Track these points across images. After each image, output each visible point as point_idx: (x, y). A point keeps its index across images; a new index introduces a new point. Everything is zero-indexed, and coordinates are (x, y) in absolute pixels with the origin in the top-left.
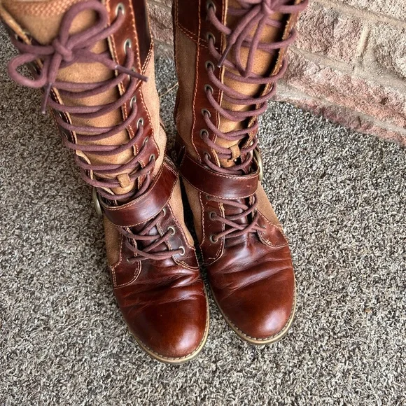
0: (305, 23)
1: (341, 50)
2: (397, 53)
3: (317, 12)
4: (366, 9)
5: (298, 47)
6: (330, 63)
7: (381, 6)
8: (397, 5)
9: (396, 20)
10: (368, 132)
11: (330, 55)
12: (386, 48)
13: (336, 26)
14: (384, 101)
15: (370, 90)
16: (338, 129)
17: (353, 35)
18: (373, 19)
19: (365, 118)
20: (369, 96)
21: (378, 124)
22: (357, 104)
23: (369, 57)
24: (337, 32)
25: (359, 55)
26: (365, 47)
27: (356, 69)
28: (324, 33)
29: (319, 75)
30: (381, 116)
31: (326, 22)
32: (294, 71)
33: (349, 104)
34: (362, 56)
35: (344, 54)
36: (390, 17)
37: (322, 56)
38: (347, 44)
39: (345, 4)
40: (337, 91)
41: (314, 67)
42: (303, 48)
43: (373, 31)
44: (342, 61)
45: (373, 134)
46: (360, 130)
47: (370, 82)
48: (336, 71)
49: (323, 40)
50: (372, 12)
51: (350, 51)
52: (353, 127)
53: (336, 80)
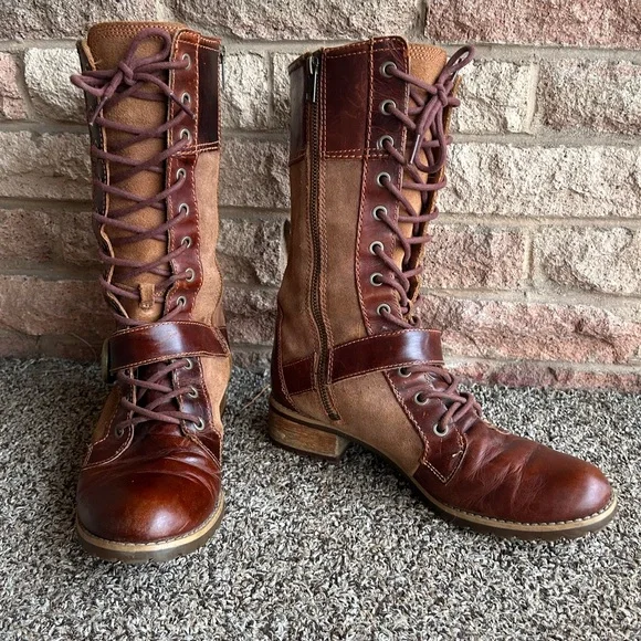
0: (449, 250)
1: (504, 273)
2: (575, 258)
3: (461, 235)
4: (521, 215)
5: (444, 286)
6: (492, 296)
7: (539, 206)
10: (569, 385)
11: (490, 284)
12: (559, 258)
13: (491, 242)
14: (579, 326)
15: (555, 316)
17: (515, 248)
18: (532, 225)
19: (561, 368)
20: (556, 325)
21: (579, 370)
22: (543, 345)
23: (539, 278)
24: (494, 249)
25: (526, 277)
26: (531, 265)
27: (528, 294)
28: (478, 254)
29: (483, 314)
30: (579, 356)
31: (477, 241)
32: (445, 319)
33: (532, 350)
34: (530, 277)
35: (508, 278)
36: (552, 218)
37: (479, 289)
38: (509, 263)
39: (494, 215)
40: (512, 332)
41: (473, 306)
42: (451, 285)
43: (537, 240)
44: (507, 288)
45: (578, 386)
46: (558, 386)
47: (552, 306)
48: (504, 303)
49: (478, 266)
50: (529, 217)
51: (515, 271)
52: (546, 385)
53: (507, 317)
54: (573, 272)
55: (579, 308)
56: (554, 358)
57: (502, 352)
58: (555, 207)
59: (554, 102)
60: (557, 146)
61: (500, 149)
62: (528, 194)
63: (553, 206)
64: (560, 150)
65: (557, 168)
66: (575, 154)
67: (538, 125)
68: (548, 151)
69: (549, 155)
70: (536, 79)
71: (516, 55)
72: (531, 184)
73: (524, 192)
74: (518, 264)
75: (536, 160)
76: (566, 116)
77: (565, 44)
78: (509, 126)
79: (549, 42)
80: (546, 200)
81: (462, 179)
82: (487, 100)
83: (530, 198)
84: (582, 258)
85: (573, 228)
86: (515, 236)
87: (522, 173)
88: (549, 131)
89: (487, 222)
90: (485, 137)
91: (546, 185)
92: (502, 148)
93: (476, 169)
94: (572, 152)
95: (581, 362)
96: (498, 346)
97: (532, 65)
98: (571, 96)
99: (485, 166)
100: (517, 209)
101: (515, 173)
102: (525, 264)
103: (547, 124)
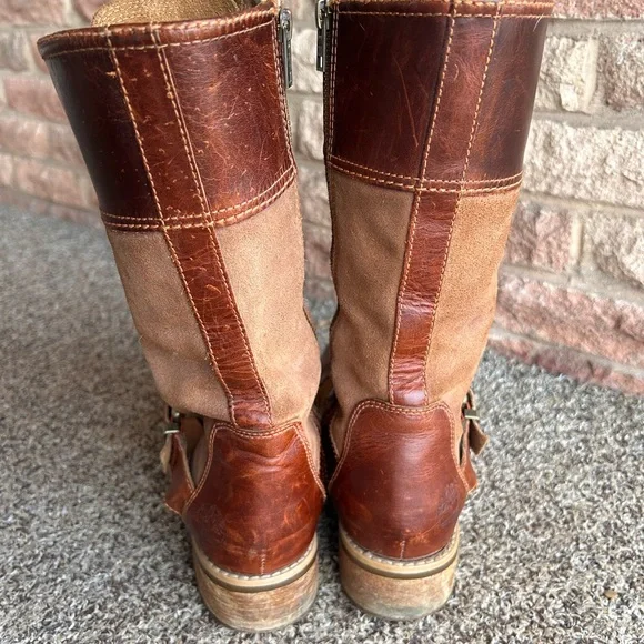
1: (549, 253)
2: (623, 250)
4: (573, 197)
6: (537, 275)
7: (590, 189)
8: (609, 186)
9: (613, 205)
10: (605, 382)
11: (536, 262)
12: (607, 247)
13: (539, 220)
14: (618, 323)
15: (595, 307)
16: (560, 378)
17: (562, 230)
18: (582, 209)
19: (600, 363)
20: (597, 318)
21: (618, 369)
22: (583, 336)
23: (588, 266)
24: (540, 227)
25: (575, 262)
26: (581, 252)
27: (573, 280)
28: (525, 231)
29: (524, 292)
30: (620, 355)
31: (526, 218)
33: (573, 339)
34: (579, 263)
35: (554, 259)
36: (604, 203)
37: (525, 267)
38: (555, 244)
39: (547, 194)
40: (550, 315)
41: (516, 281)
43: (588, 226)
44: (553, 270)
45: (614, 386)
46: (593, 380)
47: (594, 296)
48: (545, 284)
49: (525, 242)
50: (580, 200)
51: (560, 254)
52: (582, 377)
53: (548, 298)
54: (620, 265)
55: (619, 303)
56: (595, 352)
57: (542, 333)
58: (607, 193)
59: (612, 81)
60: (612, 127)
61: (556, 126)
62: (578, 176)
63: (606, 191)
64: (615, 132)
65: (610, 151)
66: (631, 138)
67: (598, 104)
68: (603, 132)
69: (603, 137)
70: (596, 55)
71: (576, 30)
72: (582, 166)
73: (574, 173)
74: (564, 246)
75: (590, 141)
76: (625, 96)
77: (627, 18)
78: (563, 103)
79: (610, 15)
80: (598, 183)
83: (581, 180)
84: (629, 251)
85: (624, 218)
86: (564, 218)
87: (573, 153)
88: (609, 112)
89: (540, 200)
90: (543, 115)
91: (597, 168)
93: (531, 146)
94: (628, 134)
95: (622, 362)
96: (539, 327)
97: (590, 40)
98: (632, 74)
99: (539, 144)
100: (568, 190)
101: (565, 152)
102: (574, 249)
103: (607, 103)
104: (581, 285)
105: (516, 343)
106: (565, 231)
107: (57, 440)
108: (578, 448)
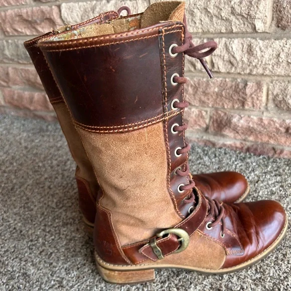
1: (253, 103)
2: (288, 97)
3: (234, 83)
4: (263, 75)
5: (226, 107)
6: (247, 113)
7: (271, 69)
8: (281, 67)
9: (283, 76)
10: (281, 156)
11: (246, 107)
12: (280, 96)
13: (247, 88)
14: (287, 130)
15: (276, 124)
16: (261, 157)
17: (258, 91)
18: (268, 79)
19: (278, 148)
20: (277, 129)
21: (287, 149)
22: (270, 137)
23: (271, 105)
24: (248, 91)
25: (264, 105)
26: (267, 99)
27: (264, 113)
28: (241, 93)
29: (242, 121)
30: (288, 143)
31: (240, 87)
32: (225, 122)
33: (265, 139)
34: (266, 105)
35: (255, 105)
36: (278, 76)
37: (242, 109)
38: (255, 97)
39: (250, 74)
40: (255, 130)
41: (238, 117)
42: (229, 107)
43: (270, 87)
44: (254, 110)
45: (286, 157)
46: (276, 156)
47: (275, 119)
48: (252, 117)
49: (240, 98)
50: (266, 75)
51: (258, 102)
52: (270, 155)
53: (253, 123)
54: (287, 104)
55: (288, 121)
56: (276, 143)
57: (251, 138)
59: (281, 15)
60: (282, 39)
61: (253, 41)
62: (266, 64)
63: (279, 70)
64: (283, 41)
65: (281, 50)
67: (274, 27)
68: (277, 42)
69: (277, 44)
70: (272, 3)
72: (268, 59)
73: (264, 63)
74: (260, 98)
75: (271, 46)
76: (288, 22)
78: (257, 29)
81: (234, 57)
82: (246, 16)
83: (267, 66)
86: (259, 85)
87: (263, 53)
88: (279, 31)
89: (246, 77)
90: (246, 35)
91: (275, 59)
92: (254, 40)
93: (240, 52)
95: (289, 146)
96: (250, 136)
99: (245, 50)
100: (260, 71)
101: (259, 53)
102: (264, 99)
103: (278, 27)
104: (269, 115)
105: (238, 144)
106: (260, 91)
107: (53, 237)
108: (280, 191)
